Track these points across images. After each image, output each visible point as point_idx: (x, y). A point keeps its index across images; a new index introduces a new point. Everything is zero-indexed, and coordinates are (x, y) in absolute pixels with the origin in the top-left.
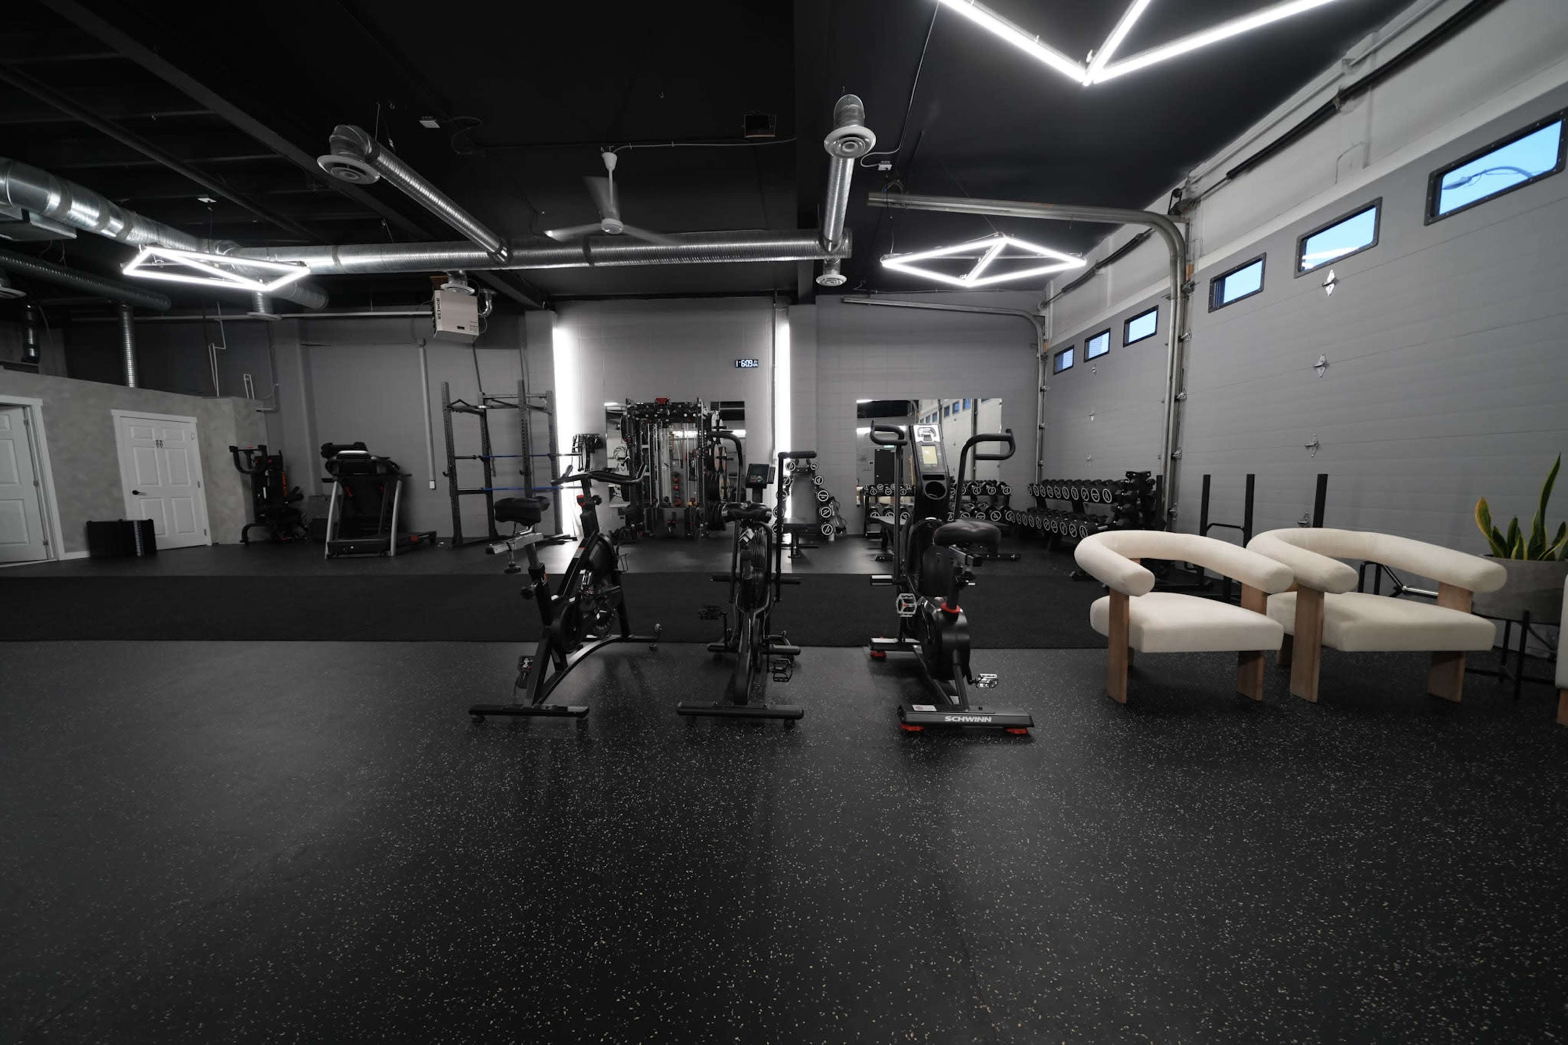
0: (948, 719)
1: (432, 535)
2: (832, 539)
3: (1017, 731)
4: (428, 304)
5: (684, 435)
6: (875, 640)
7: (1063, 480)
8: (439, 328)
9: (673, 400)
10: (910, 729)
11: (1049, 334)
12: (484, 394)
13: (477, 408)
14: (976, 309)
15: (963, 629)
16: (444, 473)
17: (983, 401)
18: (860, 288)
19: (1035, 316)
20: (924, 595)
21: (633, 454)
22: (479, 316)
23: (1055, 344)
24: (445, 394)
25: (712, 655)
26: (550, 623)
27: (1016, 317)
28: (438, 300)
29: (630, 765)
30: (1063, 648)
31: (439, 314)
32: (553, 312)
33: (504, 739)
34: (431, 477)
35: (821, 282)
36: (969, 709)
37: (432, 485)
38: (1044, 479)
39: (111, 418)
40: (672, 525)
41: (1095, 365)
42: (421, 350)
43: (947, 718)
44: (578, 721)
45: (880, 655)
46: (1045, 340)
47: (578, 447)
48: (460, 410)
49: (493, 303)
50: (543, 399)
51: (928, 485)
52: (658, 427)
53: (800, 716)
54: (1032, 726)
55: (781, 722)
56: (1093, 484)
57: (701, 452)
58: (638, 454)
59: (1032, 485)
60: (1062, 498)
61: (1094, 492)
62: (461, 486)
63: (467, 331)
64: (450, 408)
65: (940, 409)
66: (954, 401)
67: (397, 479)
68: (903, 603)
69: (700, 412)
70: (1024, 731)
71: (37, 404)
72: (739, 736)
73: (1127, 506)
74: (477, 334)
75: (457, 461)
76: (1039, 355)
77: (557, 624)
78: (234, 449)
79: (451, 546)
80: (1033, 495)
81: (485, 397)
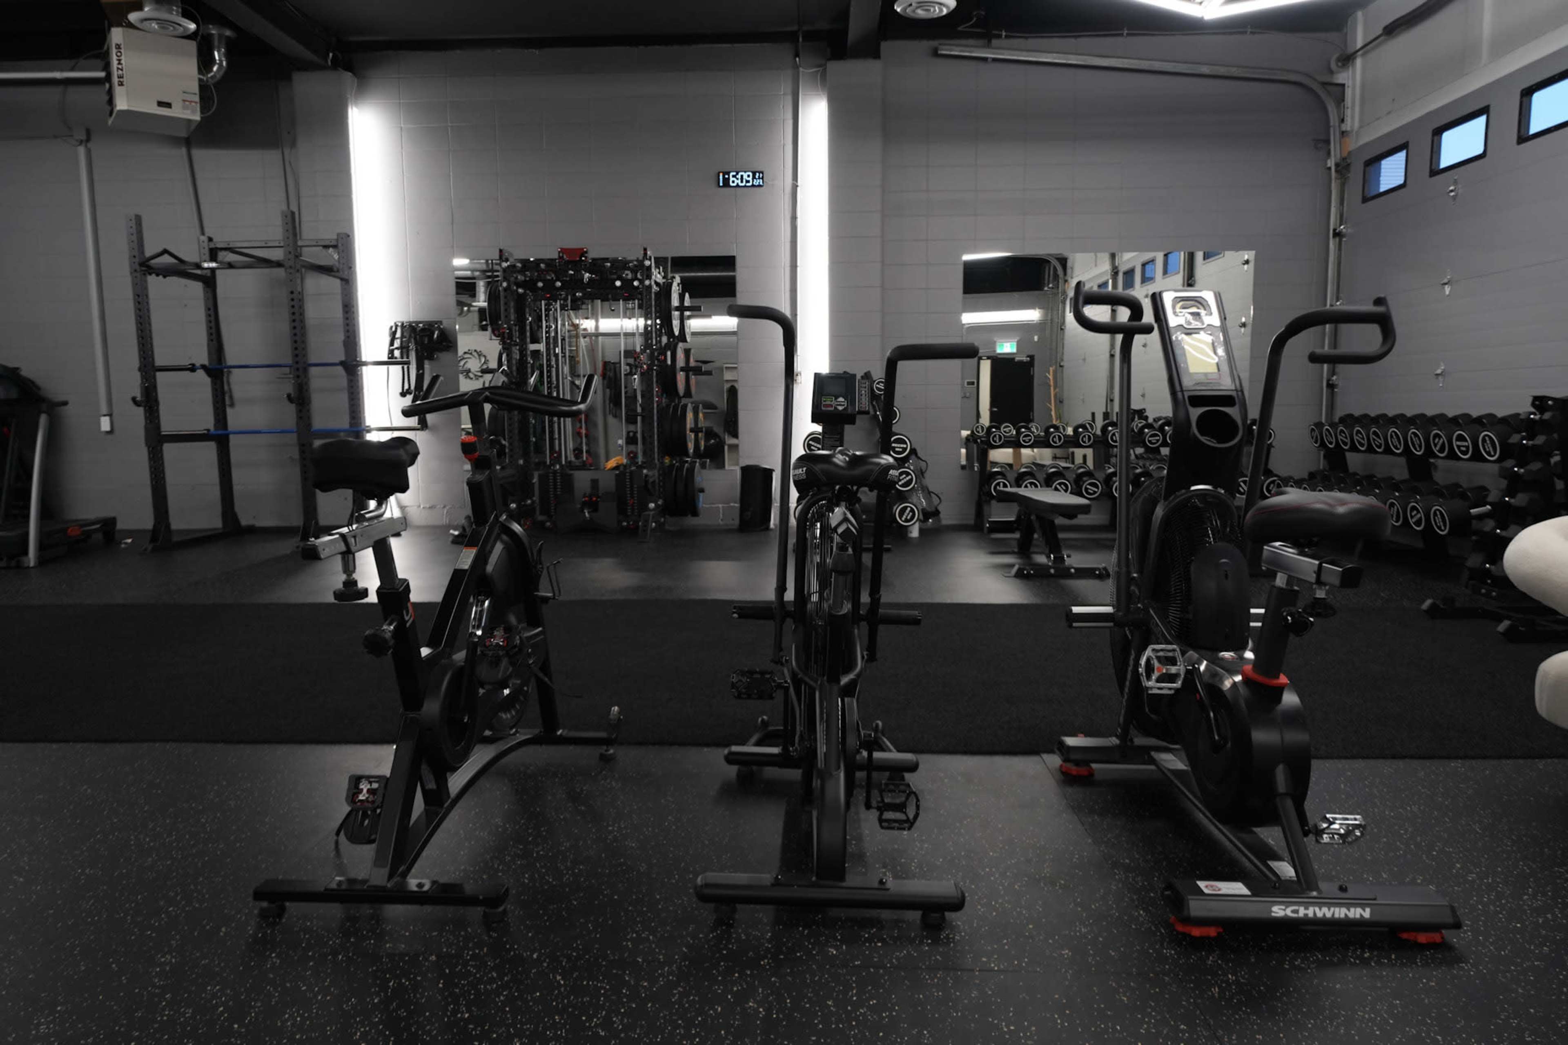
0: (1279, 911)
1: (108, 525)
2: (915, 533)
3: (1422, 938)
4: (97, 57)
5: (597, 327)
6: (1071, 741)
7: (1385, 415)
8: (121, 104)
9: (594, 253)
10: (1196, 932)
11: (1352, 122)
12: (210, 239)
13: (198, 266)
14: (1205, 70)
15: (1293, 718)
16: (134, 399)
17: (1206, 257)
18: (972, 26)
19: (1324, 84)
20: (1195, 648)
21: (514, 362)
22: (200, 80)
23: (1365, 139)
24: (134, 238)
25: (733, 771)
26: (418, 706)
27: (1282, 87)
28: (118, 47)
29: (618, 1013)
30: (1457, 758)
31: (120, 77)
32: (350, 74)
33: (335, 954)
34: (104, 409)
35: (904, 9)
36: (1317, 889)
37: (105, 424)
38: (1339, 413)
40: (592, 504)
41: (1455, 182)
42: (81, 150)
43: (1275, 909)
44: (485, 915)
45: (1083, 771)
46: (1343, 134)
47: (401, 348)
48: (165, 272)
49: (229, 55)
50: (331, 250)
51: (1201, 418)
52: (563, 308)
53: (958, 905)
54: (1457, 926)
55: (915, 916)
56: (1454, 422)
57: (651, 357)
58: (522, 362)
59: (1319, 425)
60: (1388, 451)
61: (1461, 438)
62: (168, 426)
63: (177, 112)
64: (144, 267)
65: (1115, 273)
66: (1147, 256)
67: (40, 412)
68: (1156, 664)
69: (649, 277)
70: (1436, 937)
72: (836, 948)
73: (1535, 466)
74: (197, 117)
75: (159, 375)
76: (1331, 163)
77: (432, 708)
79: (150, 547)
80: (1323, 445)
81: (212, 245)
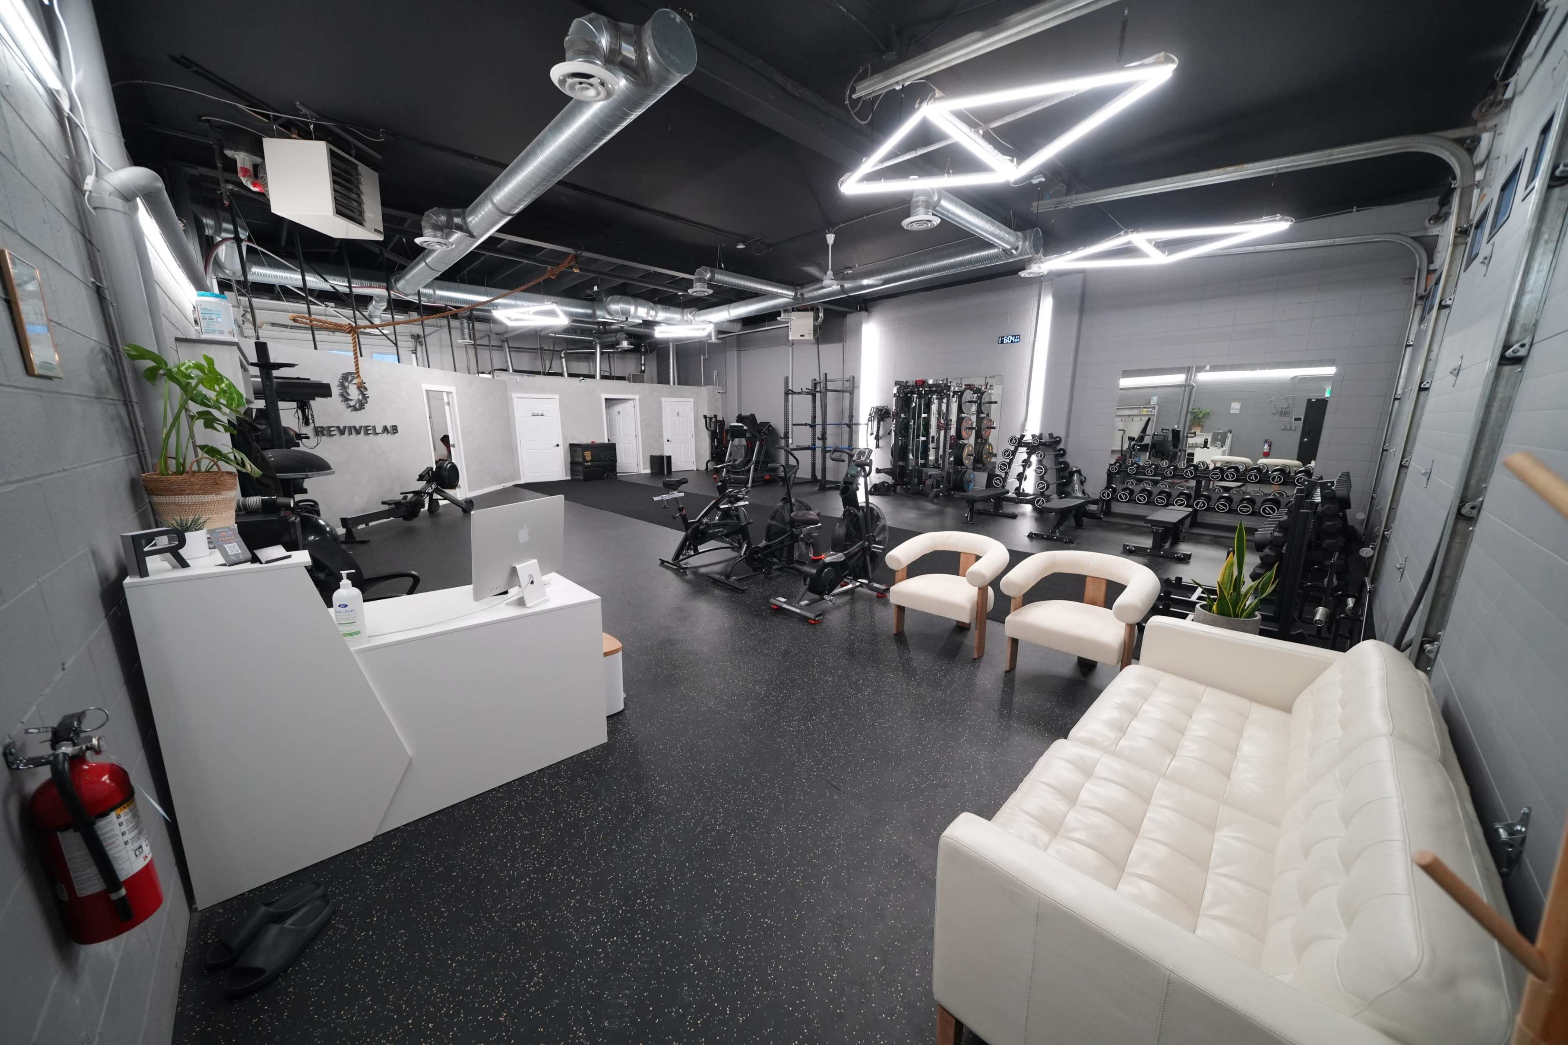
8: (791, 337)
22: (814, 327)
31: (792, 329)
32: (864, 312)
39: (661, 402)
42: (791, 349)
46: (1431, 272)
47: (873, 416)
49: (825, 313)
50: (847, 382)
63: (805, 337)
64: (787, 393)
69: (949, 390)
71: (637, 397)
74: (812, 337)
76: (1414, 294)
78: (705, 417)
81: (815, 382)
